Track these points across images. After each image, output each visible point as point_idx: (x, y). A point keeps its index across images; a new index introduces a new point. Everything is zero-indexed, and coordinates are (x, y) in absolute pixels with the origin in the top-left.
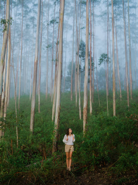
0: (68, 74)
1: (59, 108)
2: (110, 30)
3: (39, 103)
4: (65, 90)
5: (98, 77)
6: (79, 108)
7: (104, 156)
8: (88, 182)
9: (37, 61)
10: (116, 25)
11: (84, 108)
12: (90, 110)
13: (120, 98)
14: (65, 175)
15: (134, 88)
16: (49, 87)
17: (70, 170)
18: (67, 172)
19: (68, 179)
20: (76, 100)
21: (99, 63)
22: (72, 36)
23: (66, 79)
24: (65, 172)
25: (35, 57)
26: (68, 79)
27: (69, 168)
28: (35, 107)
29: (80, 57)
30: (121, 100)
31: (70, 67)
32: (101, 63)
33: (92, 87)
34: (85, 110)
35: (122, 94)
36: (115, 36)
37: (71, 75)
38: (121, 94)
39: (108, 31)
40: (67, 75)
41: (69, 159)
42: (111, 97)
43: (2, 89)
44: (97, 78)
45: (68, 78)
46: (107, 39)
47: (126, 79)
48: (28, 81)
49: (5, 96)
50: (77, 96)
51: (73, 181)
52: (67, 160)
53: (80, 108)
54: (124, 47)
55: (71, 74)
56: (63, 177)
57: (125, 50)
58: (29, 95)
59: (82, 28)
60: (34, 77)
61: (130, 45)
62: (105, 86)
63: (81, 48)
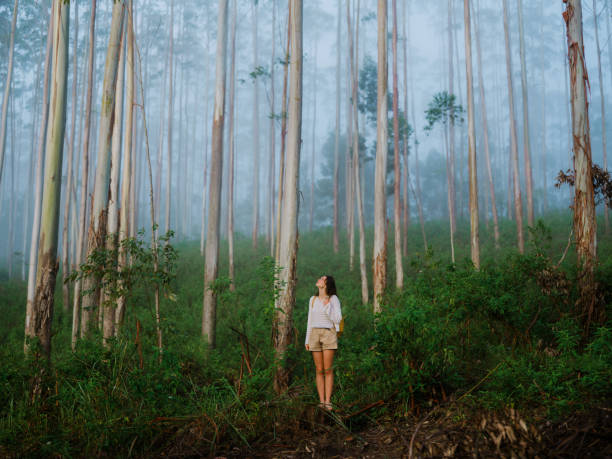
0: (325, 172)
1: (293, 245)
2: (457, 27)
3: (231, 262)
4: (316, 223)
5: (422, 180)
6: (359, 271)
7: (441, 362)
8: (389, 440)
9: (222, 119)
10: (476, 9)
11: (375, 257)
12: (396, 279)
13: (493, 239)
14: (313, 423)
15: (540, 210)
16: (261, 214)
17: (329, 408)
18: (320, 414)
19: (322, 433)
20: (349, 250)
21: (427, 123)
22: (335, 49)
23: (317, 186)
24: (312, 413)
25: (215, 105)
26: (325, 189)
27: (326, 402)
28: (218, 264)
29: (363, 111)
30: (497, 247)
31: (328, 150)
32: (431, 123)
33: (401, 207)
34: (380, 264)
35: (500, 229)
36: (474, 48)
37: (332, 173)
38: (496, 228)
39: (451, 28)
40: (319, 176)
41: (323, 373)
42: (463, 238)
43: (110, 192)
44: (417, 182)
45: (324, 184)
46: (447, 57)
47: (514, 174)
48: (196, 199)
49: (119, 225)
50: (352, 237)
51: (342, 438)
52: (319, 379)
53: (363, 272)
54: (505, 82)
55: (333, 169)
56: (305, 426)
57: (507, 93)
58: (199, 242)
59: (367, 19)
60: (213, 170)
61: (523, 74)
62: (445, 210)
63: (367, 83)
